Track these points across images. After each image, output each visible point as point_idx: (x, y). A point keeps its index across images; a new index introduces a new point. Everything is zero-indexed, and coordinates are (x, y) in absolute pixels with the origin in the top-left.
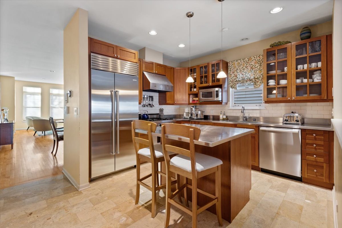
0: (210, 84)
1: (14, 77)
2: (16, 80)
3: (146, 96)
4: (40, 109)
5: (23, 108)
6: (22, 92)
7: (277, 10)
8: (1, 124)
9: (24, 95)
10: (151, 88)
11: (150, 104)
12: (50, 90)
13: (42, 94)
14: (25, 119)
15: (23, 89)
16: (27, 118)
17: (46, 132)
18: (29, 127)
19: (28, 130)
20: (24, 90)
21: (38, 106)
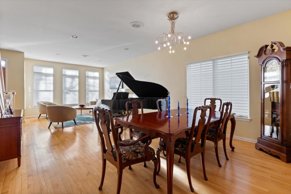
4: (53, 92)
5: (34, 92)
6: (33, 73)
8: (1, 119)
12: (63, 71)
13: (54, 76)
14: (36, 105)
17: (64, 123)
18: (40, 115)
19: (40, 118)
21: (50, 90)
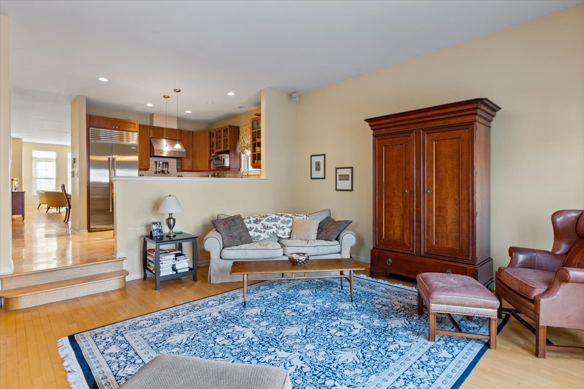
0: (222, 150)
1: (21, 139)
2: (24, 142)
3: (161, 163)
4: (54, 181)
5: (32, 179)
6: (31, 159)
7: (231, 94)
9: (33, 162)
10: (155, 155)
11: (164, 171)
12: (67, 154)
13: (57, 161)
14: (36, 195)
15: (33, 154)
16: (37, 192)
17: (61, 208)
18: (40, 204)
19: (39, 208)
20: (33, 156)
21: (52, 177)
